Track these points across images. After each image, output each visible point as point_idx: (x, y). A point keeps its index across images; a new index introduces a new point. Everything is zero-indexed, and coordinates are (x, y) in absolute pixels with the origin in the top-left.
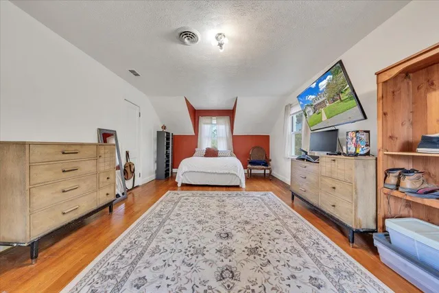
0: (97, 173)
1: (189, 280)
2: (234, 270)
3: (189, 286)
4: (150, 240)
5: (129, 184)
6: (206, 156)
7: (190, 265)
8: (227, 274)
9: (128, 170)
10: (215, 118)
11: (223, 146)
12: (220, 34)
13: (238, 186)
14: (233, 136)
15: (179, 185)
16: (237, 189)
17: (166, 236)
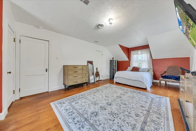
0: (83, 73)
1: (85, 109)
2: (98, 114)
3: (83, 110)
4: (88, 95)
5: (97, 79)
6: (131, 71)
7: (89, 106)
8: (95, 114)
9: (97, 74)
10: (140, 50)
11: (145, 65)
12: (110, 19)
13: (145, 89)
14: (152, 60)
15: (115, 82)
16: (144, 90)
17: (93, 96)
